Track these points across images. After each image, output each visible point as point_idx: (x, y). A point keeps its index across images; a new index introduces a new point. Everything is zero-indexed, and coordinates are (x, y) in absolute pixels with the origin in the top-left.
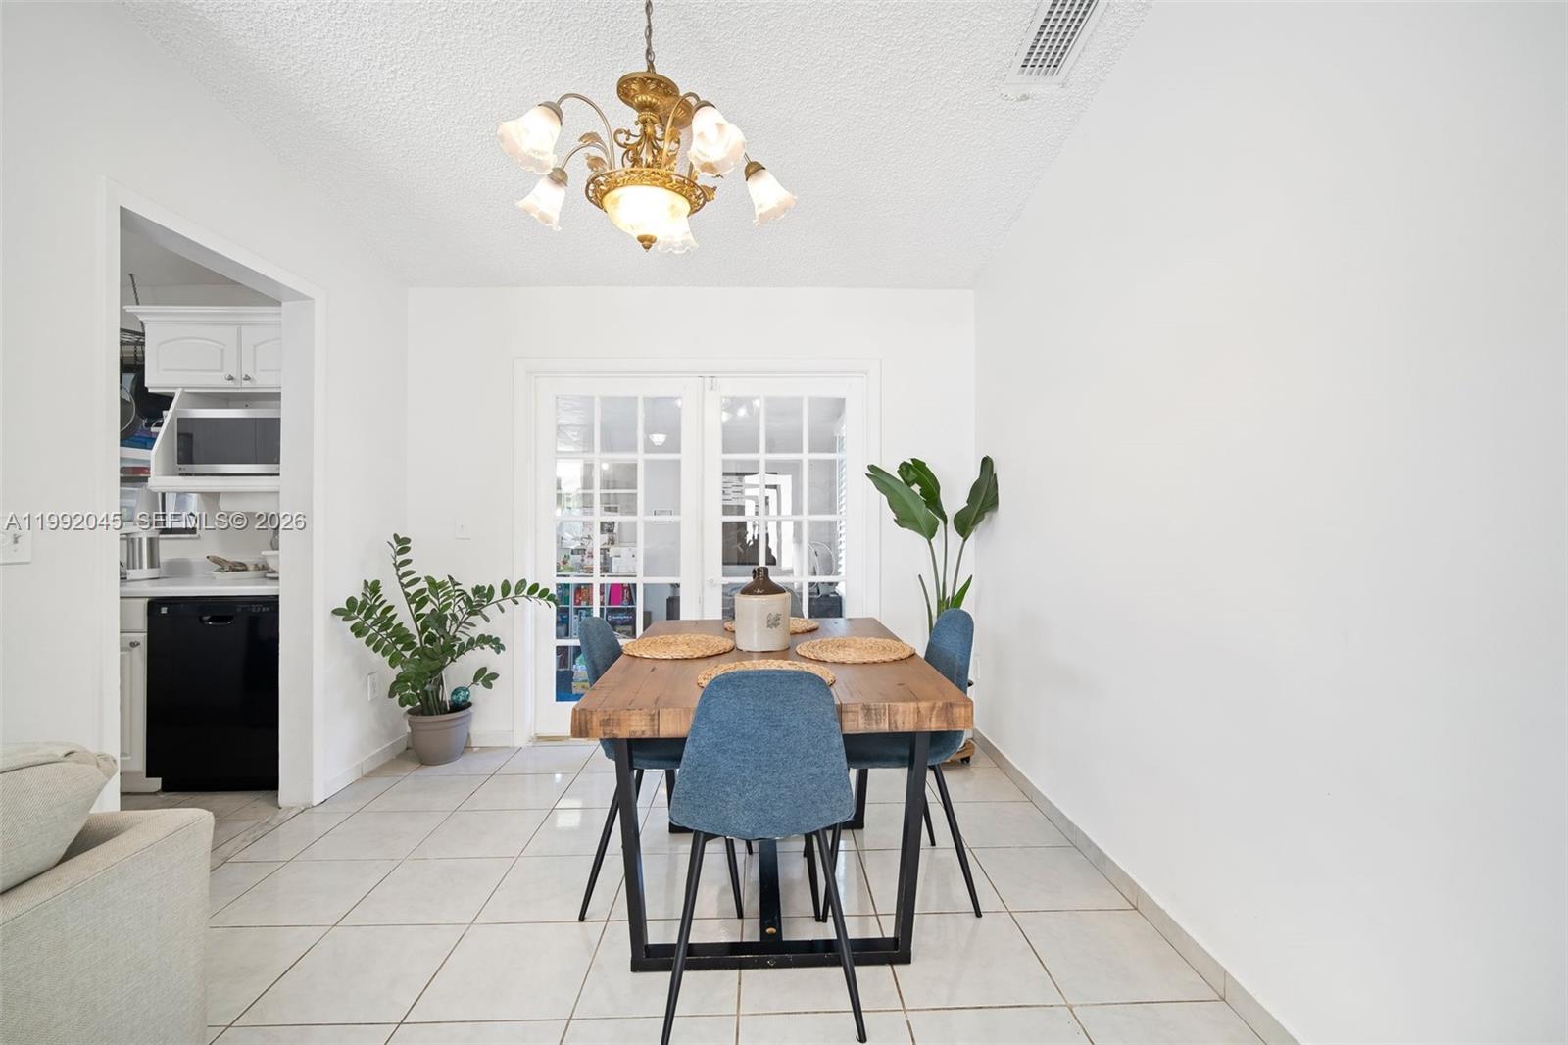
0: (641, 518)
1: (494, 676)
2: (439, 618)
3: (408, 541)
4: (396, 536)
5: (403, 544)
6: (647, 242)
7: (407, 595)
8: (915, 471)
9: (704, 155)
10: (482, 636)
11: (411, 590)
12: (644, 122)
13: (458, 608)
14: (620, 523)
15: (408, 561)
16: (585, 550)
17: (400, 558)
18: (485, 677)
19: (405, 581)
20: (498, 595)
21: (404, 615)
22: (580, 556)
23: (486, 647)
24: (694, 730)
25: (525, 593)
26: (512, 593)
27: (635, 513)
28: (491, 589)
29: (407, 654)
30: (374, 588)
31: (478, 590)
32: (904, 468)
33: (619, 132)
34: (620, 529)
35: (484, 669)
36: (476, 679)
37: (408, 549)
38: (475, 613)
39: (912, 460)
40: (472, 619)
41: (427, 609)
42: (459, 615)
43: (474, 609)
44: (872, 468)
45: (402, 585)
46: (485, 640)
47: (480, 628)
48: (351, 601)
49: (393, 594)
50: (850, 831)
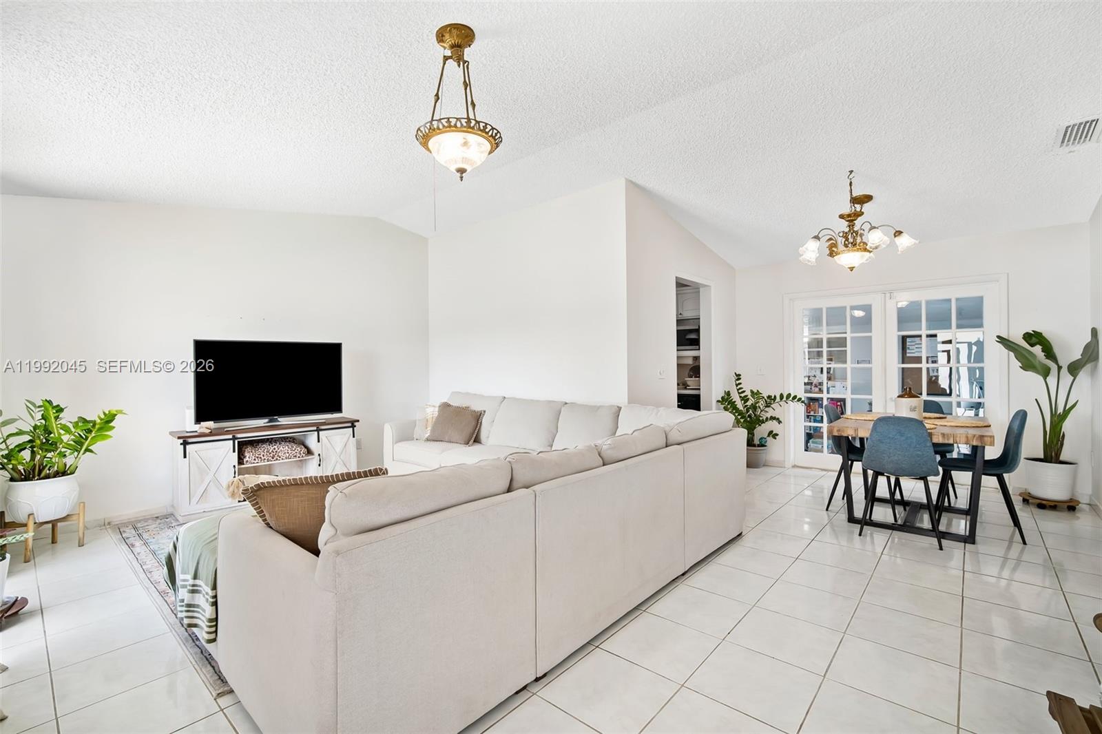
0: (849, 365)
1: (777, 435)
2: (754, 407)
3: (740, 375)
4: (735, 373)
5: (738, 377)
6: (852, 269)
7: (740, 397)
8: (1036, 337)
9: (873, 244)
10: (771, 417)
11: (742, 395)
12: (849, 226)
13: (761, 404)
14: (834, 369)
15: (740, 384)
16: (812, 383)
17: (738, 382)
18: (773, 435)
19: (740, 391)
20: (778, 399)
21: (740, 405)
22: (809, 387)
23: (774, 421)
24: (871, 435)
25: (791, 399)
26: (785, 399)
27: (845, 362)
28: (775, 396)
29: (742, 420)
30: (728, 394)
31: (769, 397)
32: (1026, 336)
33: (840, 233)
34: (834, 371)
35: (772, 431)
36: (768, 436)
37: (740, 379)
38: (769, 407)
39: (1033, 331)
40: (767, 409)
41: (749, 403)
42: (761, 406)
43: (768, 406)
44: (998, 337)
45: (739, 393)
46: (773, 418)
47: (770, 413)
48: (722, 398)
49: (736, 397)
50: (965, 516)
